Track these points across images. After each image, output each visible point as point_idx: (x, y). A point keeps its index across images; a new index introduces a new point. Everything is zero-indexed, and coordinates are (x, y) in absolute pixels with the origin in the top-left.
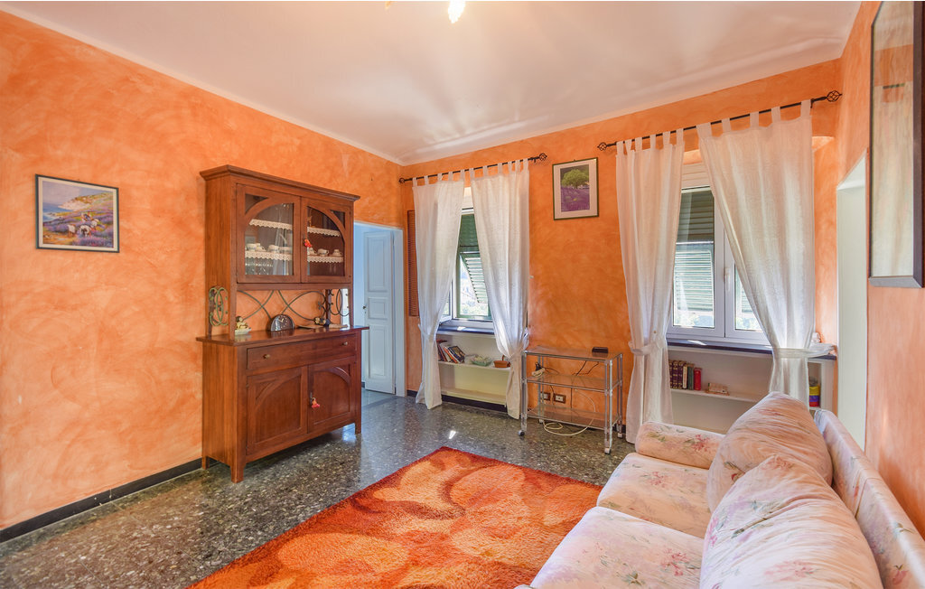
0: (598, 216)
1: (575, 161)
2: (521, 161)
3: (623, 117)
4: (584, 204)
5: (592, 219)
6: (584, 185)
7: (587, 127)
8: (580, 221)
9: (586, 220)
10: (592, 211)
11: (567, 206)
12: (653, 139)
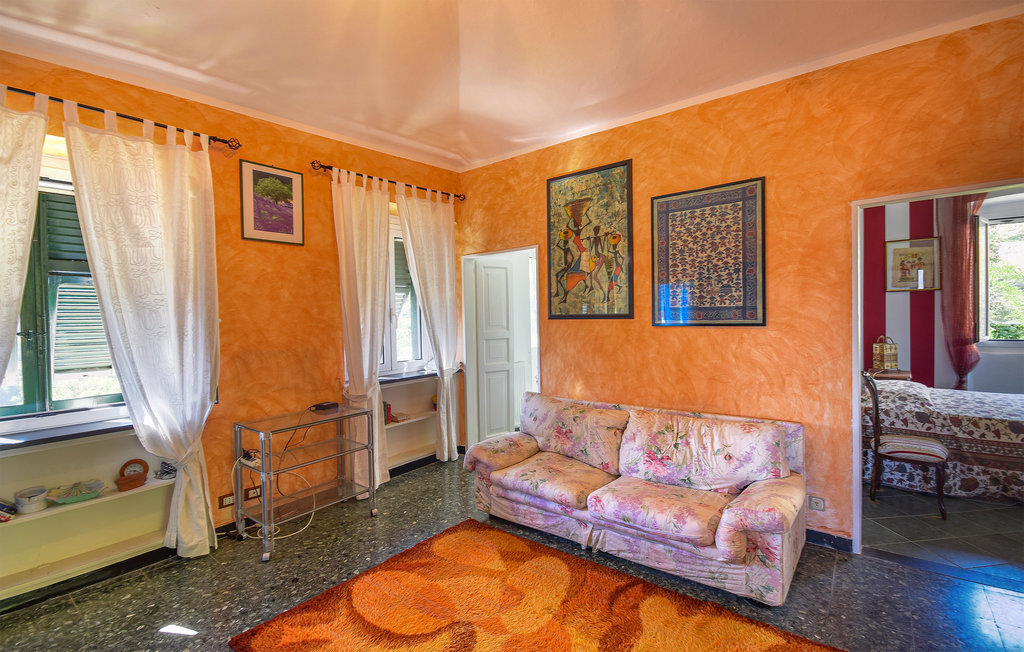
0: (303, 245)
1: (272, 167)
2: (180, 131)
3: (330, 140)
4: (286, 226)
5: (296, 247)
6: (287, 202)
7: (289, 130)
8: (279, 248)
9: (287, 247)
10: (296, 237)
11: (262, 223)
12: (365, 179)
